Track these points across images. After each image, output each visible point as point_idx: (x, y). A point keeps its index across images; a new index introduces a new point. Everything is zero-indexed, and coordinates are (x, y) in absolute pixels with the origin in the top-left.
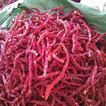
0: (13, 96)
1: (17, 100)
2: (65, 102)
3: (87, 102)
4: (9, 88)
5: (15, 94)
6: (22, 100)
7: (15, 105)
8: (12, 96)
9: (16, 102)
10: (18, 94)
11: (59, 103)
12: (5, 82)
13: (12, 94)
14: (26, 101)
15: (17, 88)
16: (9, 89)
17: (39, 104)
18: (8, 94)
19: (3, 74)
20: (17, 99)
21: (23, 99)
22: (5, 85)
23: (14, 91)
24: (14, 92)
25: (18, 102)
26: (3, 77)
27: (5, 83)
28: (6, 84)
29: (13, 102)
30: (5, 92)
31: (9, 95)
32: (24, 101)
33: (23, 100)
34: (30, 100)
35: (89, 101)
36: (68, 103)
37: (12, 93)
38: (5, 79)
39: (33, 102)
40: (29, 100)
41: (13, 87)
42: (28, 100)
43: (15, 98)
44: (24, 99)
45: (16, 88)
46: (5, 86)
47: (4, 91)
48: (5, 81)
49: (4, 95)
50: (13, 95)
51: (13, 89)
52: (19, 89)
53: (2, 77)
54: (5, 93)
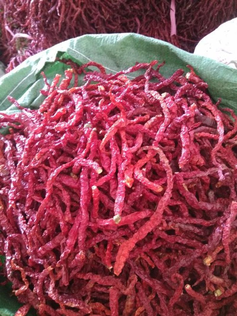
0: (40, 262)
1: (51, 271)
2: (159, 282)
3: (211, 283)
4: (32, 243)
5: (45, 257)
6: (60, 272)
7: (44, 282)
8: (38, 261)
9: (48, 276)
10: (52, 257)
11: (146, 282)
12: (25, 229)
13: (39, 257)
14: (69, 275)
15: (50, 245)
16: (33, 246)
17: (99, 283)
18: (30, 258)
19: (20, 211)
20: (50, 268)
21: (63, 269)
22: (23, 236)
23: (44, 249)
24: (43, 252)
25: (51, 276)
26: (20, 217)
27: (23, 232)
28: (25, 233)
29: (41, 276)
30: (23, 252)
31: (32, 258)
32: (66, 274)
33: (63, 272)
34: (80, 272)
35: (215, 281)
36: (165, 283)
37: (40, 255)
38: (24, 223)
39: (85, 278)
40: (78, 272)
41: (42, 242)
42: (74, 272)
43: (45, 266)
44: (65, 270)
45: (48, 244)
46: (22, 239)
47: (20, 249)
48: (23, 227)
49: (21, 258)
50: (42, 259)
51: (41, 245)
52: (55, 246)
53: (17, 217)
54: (21, 254)
